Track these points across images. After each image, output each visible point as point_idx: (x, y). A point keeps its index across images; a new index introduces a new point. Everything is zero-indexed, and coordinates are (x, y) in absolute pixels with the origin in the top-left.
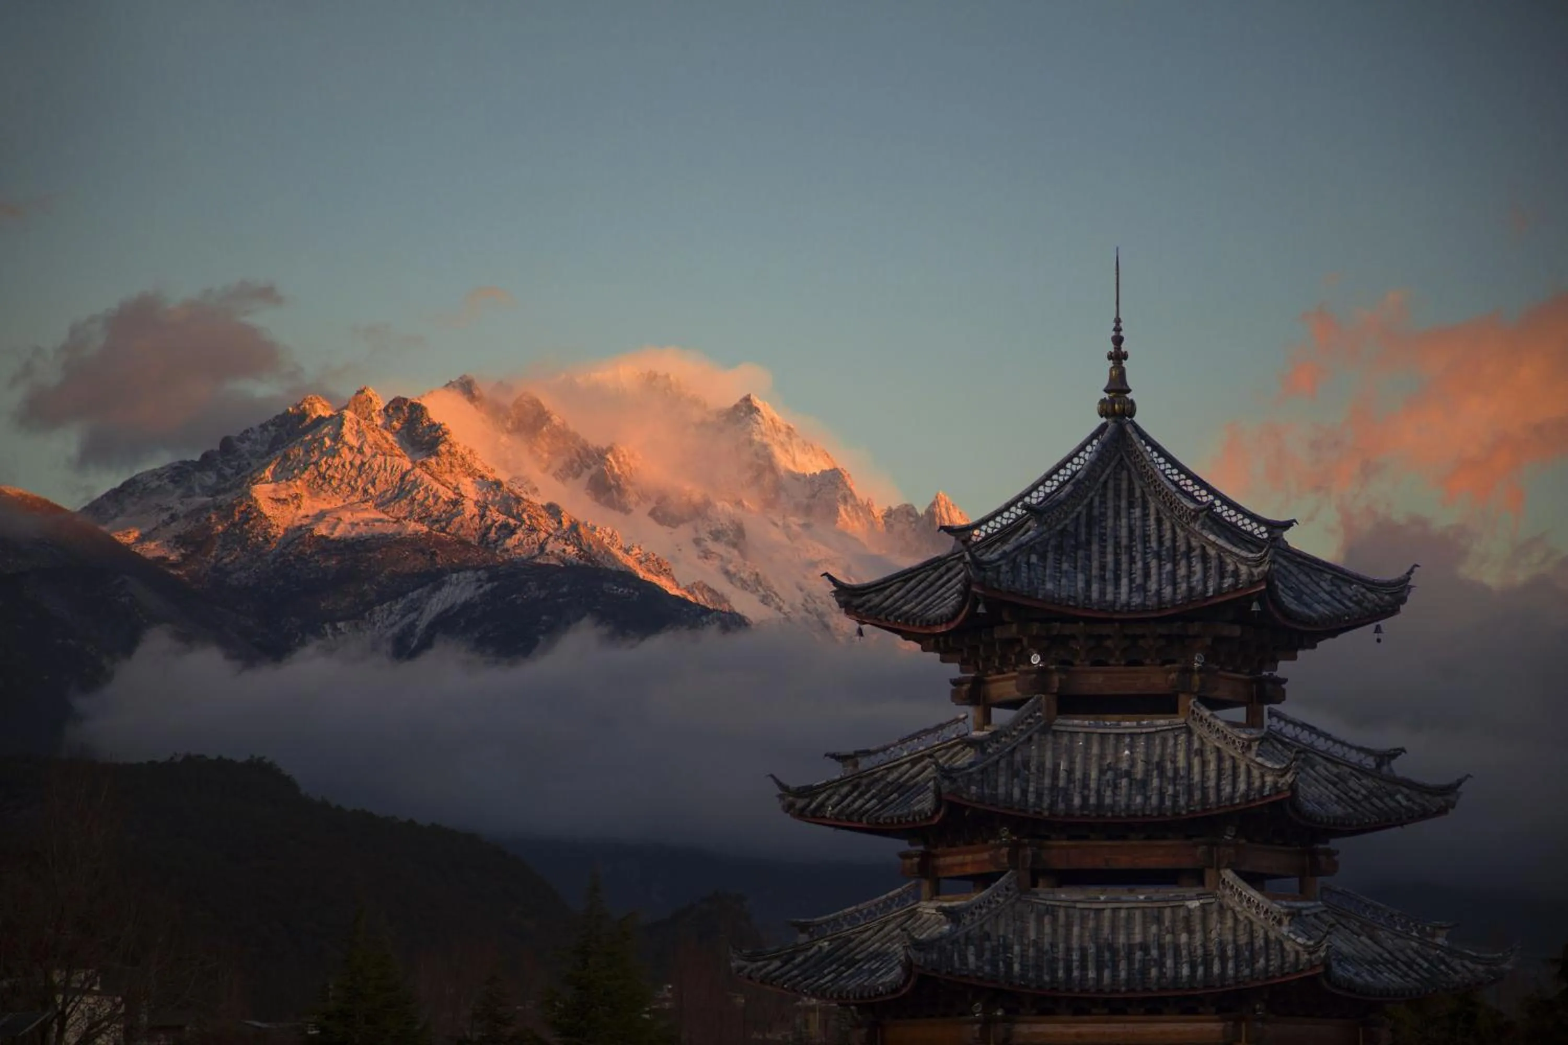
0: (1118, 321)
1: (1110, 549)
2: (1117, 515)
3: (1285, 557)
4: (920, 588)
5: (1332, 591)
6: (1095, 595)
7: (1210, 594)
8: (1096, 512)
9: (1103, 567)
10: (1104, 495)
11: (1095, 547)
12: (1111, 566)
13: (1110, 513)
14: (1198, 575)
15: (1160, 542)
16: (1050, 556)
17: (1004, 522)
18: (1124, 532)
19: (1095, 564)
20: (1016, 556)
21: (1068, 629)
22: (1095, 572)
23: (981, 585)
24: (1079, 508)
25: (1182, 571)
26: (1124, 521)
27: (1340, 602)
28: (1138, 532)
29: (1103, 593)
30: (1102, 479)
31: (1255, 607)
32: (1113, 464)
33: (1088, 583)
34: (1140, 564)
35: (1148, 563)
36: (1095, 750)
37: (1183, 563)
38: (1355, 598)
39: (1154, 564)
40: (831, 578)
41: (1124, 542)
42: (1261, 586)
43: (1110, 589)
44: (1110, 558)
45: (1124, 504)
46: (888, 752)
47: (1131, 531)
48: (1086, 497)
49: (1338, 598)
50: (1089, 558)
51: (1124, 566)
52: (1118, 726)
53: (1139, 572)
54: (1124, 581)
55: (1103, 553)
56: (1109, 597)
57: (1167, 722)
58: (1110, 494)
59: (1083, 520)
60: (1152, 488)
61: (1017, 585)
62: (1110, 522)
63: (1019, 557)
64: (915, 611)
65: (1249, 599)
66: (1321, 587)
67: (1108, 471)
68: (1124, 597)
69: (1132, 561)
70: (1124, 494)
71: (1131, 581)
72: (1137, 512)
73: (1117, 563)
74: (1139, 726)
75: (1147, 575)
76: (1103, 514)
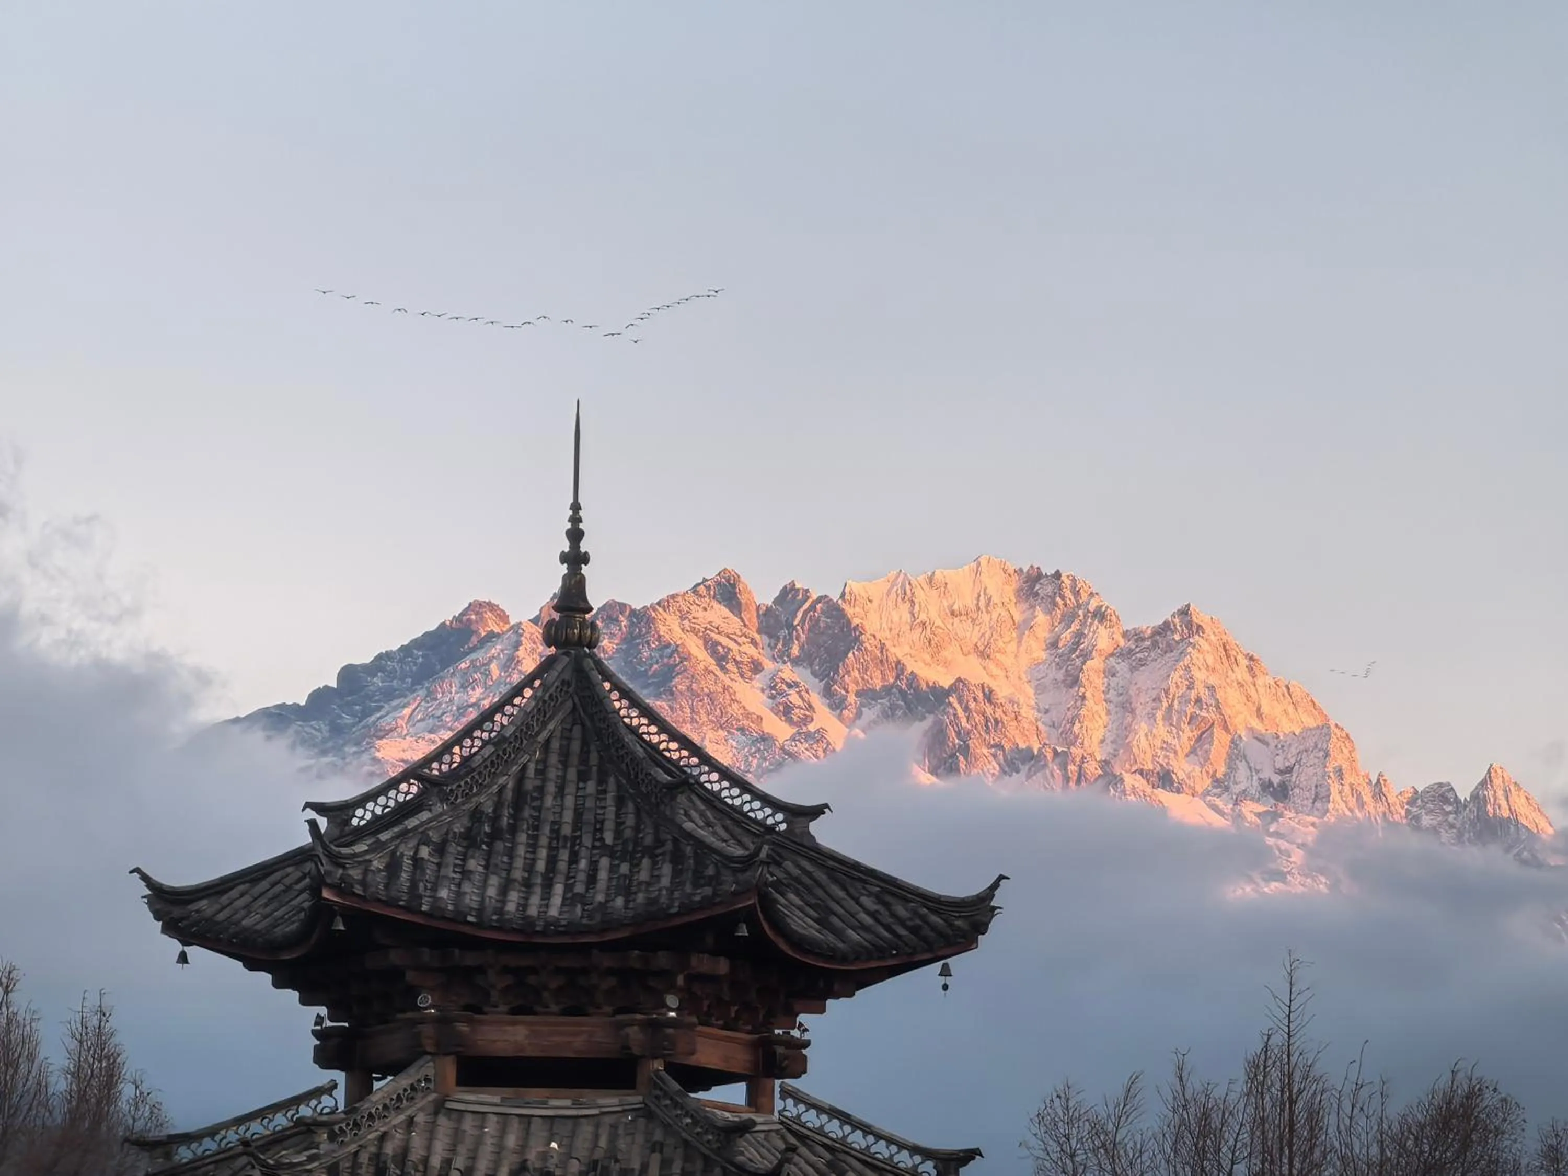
0: (576, 507)
1: (544, 841)
2: (561, 792)
3: (811, 860)
4: (270, 894)
5: (877, 911)
6: (511, 907)
7: (674, 910)
8: (529, 785)
9: (530, 868)
10: (544, 761)
11: (522, 838)
12: (541, 866)
13: (551, 788)
14: (665, 881)
15: (618, 834)
16: (453, 849)
17: (401, 798)
18: (568, 816)
19: (519, 863)
20: (397, 847)
21: (471, 959)
22: (518, 874)
23: (337, 888)
24: (502, 780)
25: (644, 876)
26: (569, 801)
27: (888, 928)
28: (588, 817)
29: (523, 905)
30: (542, 738)
31: (743, 931)
32: (560, 716)
33: (504, 891)
34: (583, 864)
35: (597, 862)
36: (511, 1141)
37: (646, 862)
38: (909, 923)
39: (605, 862)
40: (145, 878)
41: (567, 830)
42: (749, 899)
43: (535, 900)
44: (543, 853)
45: (572, 774)
46: (218, 1138)
47: (578, 813)
48: (514, 761)
49: (884, 921)
50: (511, 853)
51: (562, 866)
52: (543, 1104)
53: (582, 876)
54: (559, 889)
55: (533, 846)
56: (533, 911)
57: (615, 1101)
58: (554, 759)
59: (509, 795)
60: (613, 750)
61: (394, 893)
62: (549, 801)
63: (402, 849)
64: (258, 927)
65: (732, 919)
66: (861, 906)
67: (551, 726)
68: (554, 912)
69: (574, 859)
70: (574, 760)
71: (568, 888)
72: (591, 787)
73: (552, 861)
74: (577, 1104)
75: (592, 880)
76: (541, 789)
